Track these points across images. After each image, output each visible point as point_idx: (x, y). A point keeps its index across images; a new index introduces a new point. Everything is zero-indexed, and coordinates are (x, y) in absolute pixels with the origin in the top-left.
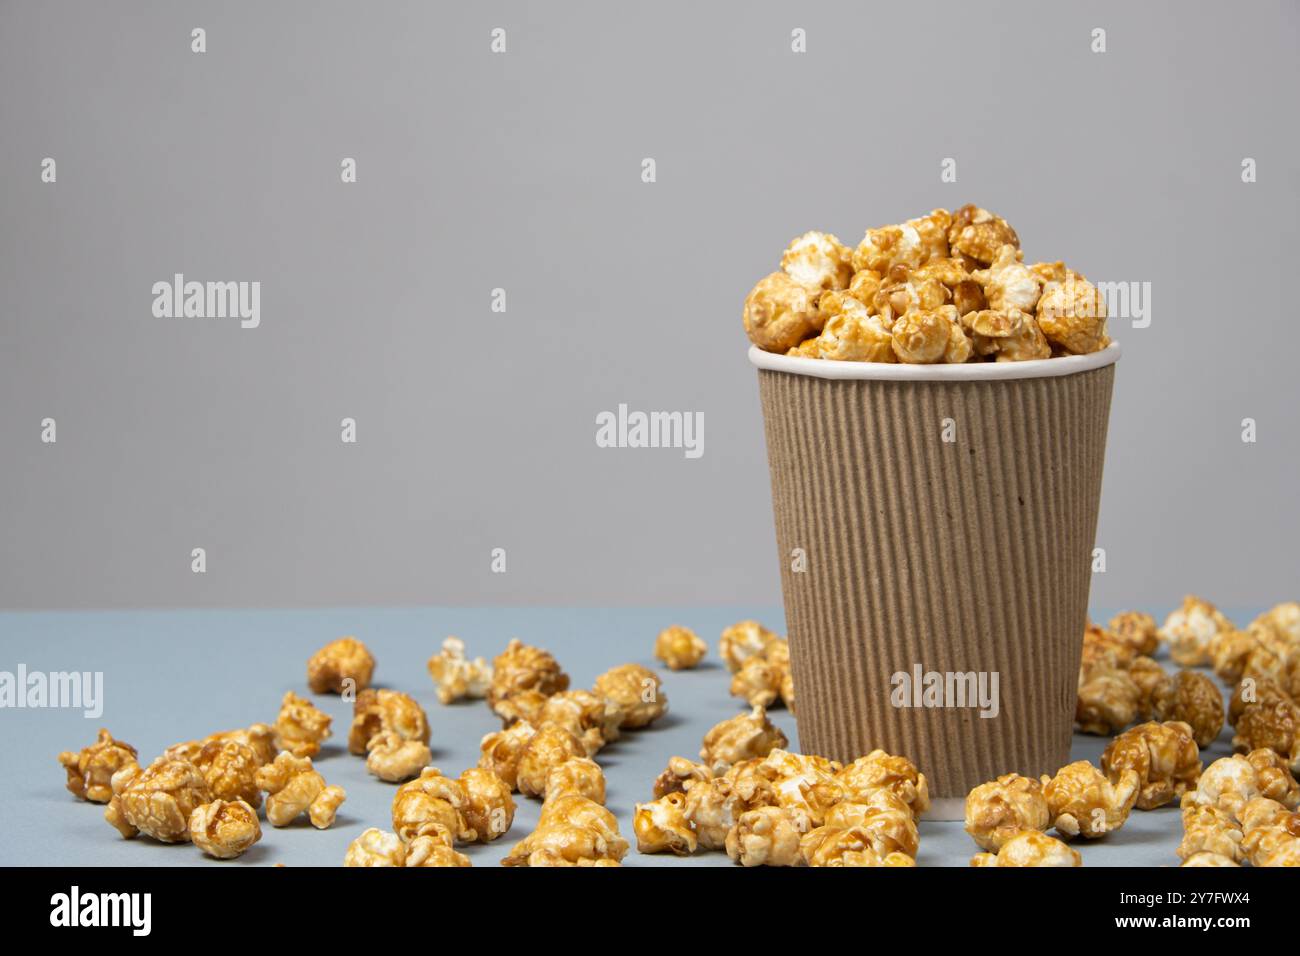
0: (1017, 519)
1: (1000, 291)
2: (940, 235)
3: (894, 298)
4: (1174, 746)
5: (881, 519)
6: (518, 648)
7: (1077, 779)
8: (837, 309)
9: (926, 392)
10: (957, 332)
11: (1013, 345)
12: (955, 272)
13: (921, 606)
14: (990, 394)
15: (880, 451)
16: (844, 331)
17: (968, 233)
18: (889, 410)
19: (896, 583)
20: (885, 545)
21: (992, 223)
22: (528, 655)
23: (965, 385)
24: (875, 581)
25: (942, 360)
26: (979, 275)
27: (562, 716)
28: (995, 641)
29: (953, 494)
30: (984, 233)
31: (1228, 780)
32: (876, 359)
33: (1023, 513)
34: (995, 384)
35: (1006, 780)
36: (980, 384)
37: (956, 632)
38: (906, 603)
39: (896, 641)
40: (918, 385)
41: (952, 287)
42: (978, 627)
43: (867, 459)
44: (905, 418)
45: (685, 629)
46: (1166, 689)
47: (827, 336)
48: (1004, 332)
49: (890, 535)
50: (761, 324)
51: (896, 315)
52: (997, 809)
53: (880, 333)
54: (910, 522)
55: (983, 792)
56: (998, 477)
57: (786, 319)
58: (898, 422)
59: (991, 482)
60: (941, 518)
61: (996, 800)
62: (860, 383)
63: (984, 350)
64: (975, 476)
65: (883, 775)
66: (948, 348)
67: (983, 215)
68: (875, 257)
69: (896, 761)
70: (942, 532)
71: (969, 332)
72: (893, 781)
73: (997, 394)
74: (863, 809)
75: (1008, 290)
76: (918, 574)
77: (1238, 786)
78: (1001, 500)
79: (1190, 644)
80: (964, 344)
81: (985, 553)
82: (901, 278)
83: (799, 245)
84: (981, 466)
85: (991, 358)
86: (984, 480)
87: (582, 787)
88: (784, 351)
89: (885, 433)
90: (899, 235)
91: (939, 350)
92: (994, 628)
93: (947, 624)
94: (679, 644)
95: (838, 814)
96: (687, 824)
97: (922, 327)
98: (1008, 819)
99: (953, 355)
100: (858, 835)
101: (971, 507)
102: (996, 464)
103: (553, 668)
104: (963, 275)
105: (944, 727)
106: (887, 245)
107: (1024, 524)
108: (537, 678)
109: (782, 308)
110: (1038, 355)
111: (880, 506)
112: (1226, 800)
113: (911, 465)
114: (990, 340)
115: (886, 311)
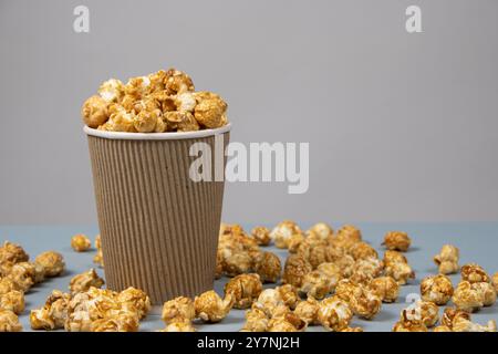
0: (186, 194)
1: (180, 103)
2: (161, 80)
3: (137, 106)
4: (252, 283)
5: (132, 195)
6: (8, 244)
7: (208, 299)
8: (115, 110)
9: (147, 144)
10: (160, 120)
11: (183, 125)
12: (163, 96)
13: (148, 229)
14: (173, 145)
15: (130, 168)
16: (116, 119)
17: (171, 80)
18: (133, 151)
19: (138, 221)
20: (133, 205)
21: (181, 76)
22: (11, 247)
23: (163, 141)
24: (130, 220)
25: (154, 132)
26: (172, 97)
27: (17, 272)
28: (178, 243)
29: (159, 185)
30: (178, 80)
31: (268, 298)
32: (128, 131)
33: (188, 192)
34: (175, 141)
35: (178, 299)
36: (169, 141)
37: (162, 240)
38: (142, 228)
39: (138, 243)
40: (144, 141)
41: (161, 102)
42: (171, 237)
43: (126, 170)
44: (140, 155)
45: (83, 236)
46: (259, 259)
47: (110, 122)
48: (179, 120)
49: (135, 201)
50: (87, 116)
51: (137, 113)
52: (174, 311)
53: (130, 120)
54: (143, 196)
55: (169, 304)
56: (177, 177)
57: (97, 114)
58: (137, 156)
59: (175, 180)
60: (155, 195)
61: (174, 307)
62: (122, 140)
63: (171, 127)
64: (168, 177)
65: (131, 297)
66: (156, 127)
67: (177, 73)
68: (132, 90)
69: (137, 291)
70: (156, 200)
71: (165, 120)
72: (135, 299)
73: (176, 145)
74: (118, 311)
75: (183, 103)
76: (146, 217)
77: (273, 300)
78: (179, 187)
79: (281, 239)
80: (163, 125)
81: (173, 207)
82: (139, 98)
83: (106, 84)
84: (171, 174)
85: (175, 130)
86: (172, 179)
87: (14, 303)
88: (95, 127)
89: (132, 160)
90: (141, 81)
91: (152, 127)
92: (177, 237)
93: (158, 237)
94: (79, 241)
95: (108, 314)
96: (51, 317)
97: (145, 118)
98: (177, 315)
99: (158, 129)
100: (112, 323)
101: (167, 190)
102: (177, 173)
103: (22, 252)
104: (166, 97)
105: (158, 276)
106: (136, 85)
107: (189, 196)
108: (14, 257)
109: (95, 110)
110: (193, 129)
111: (131, 189)
112: (267, 306)
113: (143, 173)
114: (174, 123)
115: (133, 111)
